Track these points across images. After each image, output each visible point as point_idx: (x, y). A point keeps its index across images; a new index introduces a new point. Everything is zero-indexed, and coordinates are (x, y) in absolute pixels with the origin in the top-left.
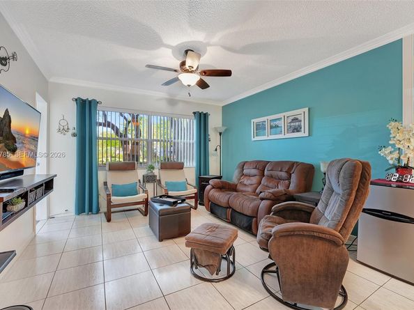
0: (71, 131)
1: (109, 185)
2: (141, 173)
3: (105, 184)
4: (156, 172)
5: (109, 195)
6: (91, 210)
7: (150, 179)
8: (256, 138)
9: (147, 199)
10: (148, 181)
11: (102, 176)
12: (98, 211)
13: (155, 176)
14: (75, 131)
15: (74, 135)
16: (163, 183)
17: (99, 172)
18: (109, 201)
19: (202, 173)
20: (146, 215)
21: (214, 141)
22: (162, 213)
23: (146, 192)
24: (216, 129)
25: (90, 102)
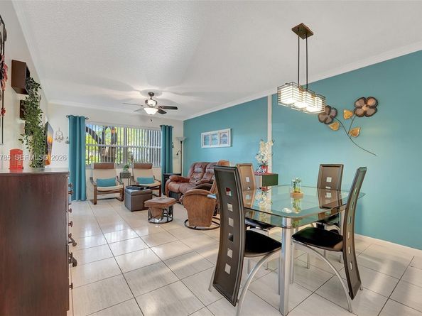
0: (65, 140)
1: (95, 180)
2: (119, 171)
3: (91, 179)
4: (130, 170)
5: (95, 186)
6: (80, 198)
7: (125, 175)
8: (204, 147)
9: (123, 189)
10: (124, 177)
11: (88, 173)
12: (85, 199)
13: (130, 174)
14: (68, 140)
15: (68, 143)
16: (136, 179)
17: (86, 171)
18: (96, 190)
19: (167, 171)
20: (122, 201)
21: (176, 148)
22: (133, 195)
23: (123, 184)
24: (178, 138)
25: (80, 118)
